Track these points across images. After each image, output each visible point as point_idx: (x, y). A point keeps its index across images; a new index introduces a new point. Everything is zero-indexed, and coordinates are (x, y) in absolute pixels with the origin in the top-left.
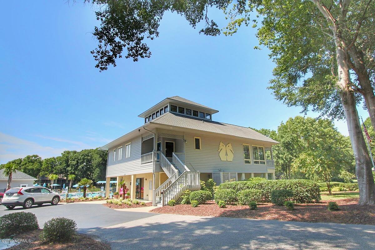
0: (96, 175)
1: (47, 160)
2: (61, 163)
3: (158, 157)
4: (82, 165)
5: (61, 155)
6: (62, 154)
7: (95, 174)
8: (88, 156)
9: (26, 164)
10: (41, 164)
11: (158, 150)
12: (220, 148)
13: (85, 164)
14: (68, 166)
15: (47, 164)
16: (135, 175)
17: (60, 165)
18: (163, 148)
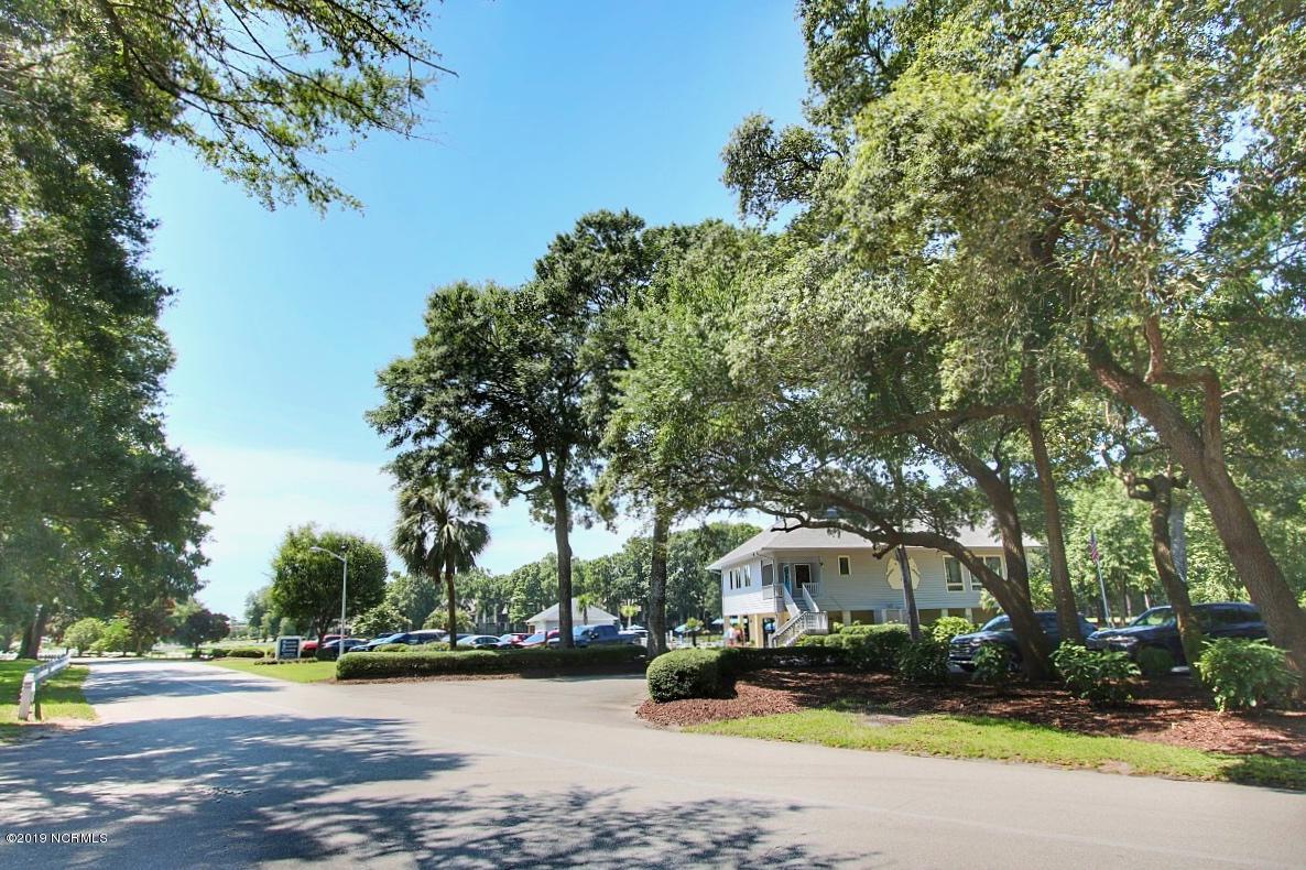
0: (711, 601)
1: (594, 564)
2: (625, 571)
3: (781, 592)
4: (675, 575)
5: (622, 551)
6: (623, 546)
7: (709, 598)
8: (686, 549)
9: (549, 575)
10: (580, 575)
11: (781, 581)
12: (889, 569)
13: (681, 569)
14: (642, 577)
15: (594, 573)
16: (759, 615)
17: (623, 576)
18: (792, 576)
